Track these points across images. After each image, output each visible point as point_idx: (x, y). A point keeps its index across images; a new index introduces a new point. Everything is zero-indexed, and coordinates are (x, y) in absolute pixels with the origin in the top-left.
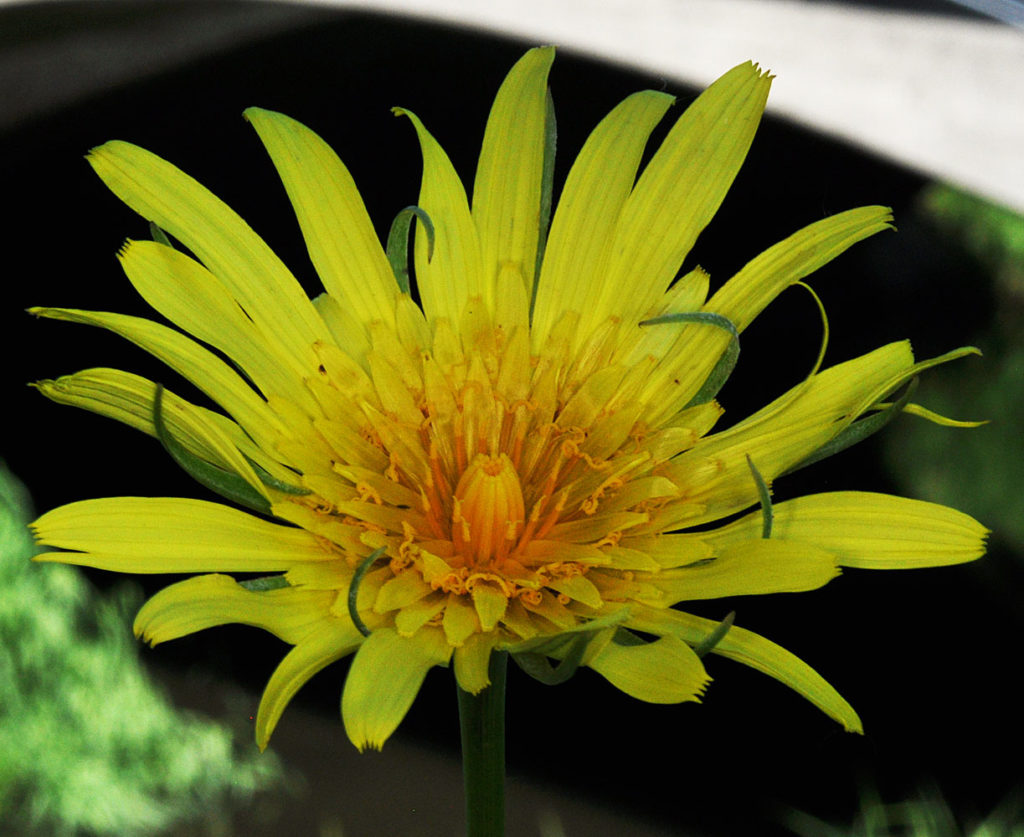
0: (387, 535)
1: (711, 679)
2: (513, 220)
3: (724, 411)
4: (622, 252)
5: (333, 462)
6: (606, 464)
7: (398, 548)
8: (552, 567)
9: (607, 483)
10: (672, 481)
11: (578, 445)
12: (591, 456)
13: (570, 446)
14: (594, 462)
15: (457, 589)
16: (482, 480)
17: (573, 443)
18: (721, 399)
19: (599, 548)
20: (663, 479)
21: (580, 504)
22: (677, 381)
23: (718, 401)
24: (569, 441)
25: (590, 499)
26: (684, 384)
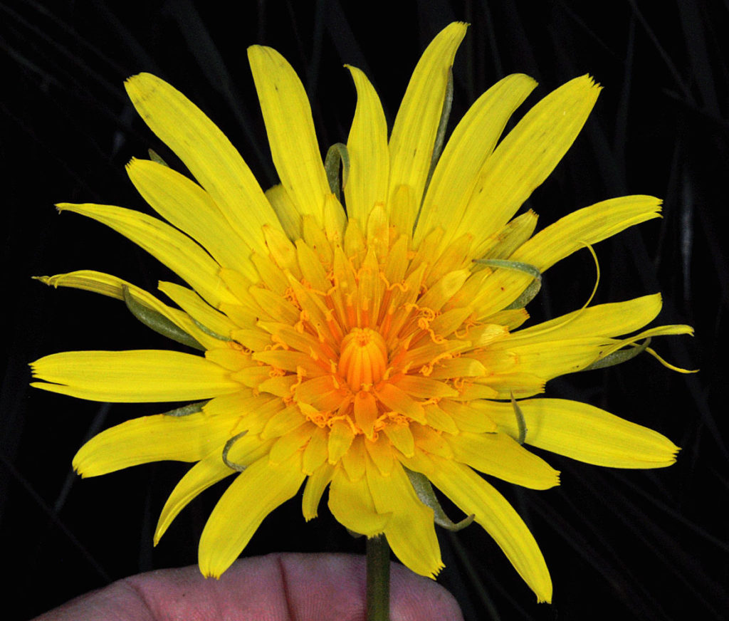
0: (286, 375)
1: (444, 566)
2: (415, 151)
3: (529, 317)
4: (481, 190)
5: (258, 319)
6: (444, 341)
7: (290, 387)
8: (391, 414)
9: (442, 356)
10: (483, 364)
11: (429, 322)
12: (435, 334)
13: (423, 321)
14: (436, 338)
15: (322, 425)
16: (354, 347)
17: (426, 320)
18: (529, 308)
19: (423, 406)
20: (478, 362)
21: (421, 367)
22: (502, 289)
23: (526, 309)
24: (423, 318)
25: (428, 365)
26: (507, 292)
